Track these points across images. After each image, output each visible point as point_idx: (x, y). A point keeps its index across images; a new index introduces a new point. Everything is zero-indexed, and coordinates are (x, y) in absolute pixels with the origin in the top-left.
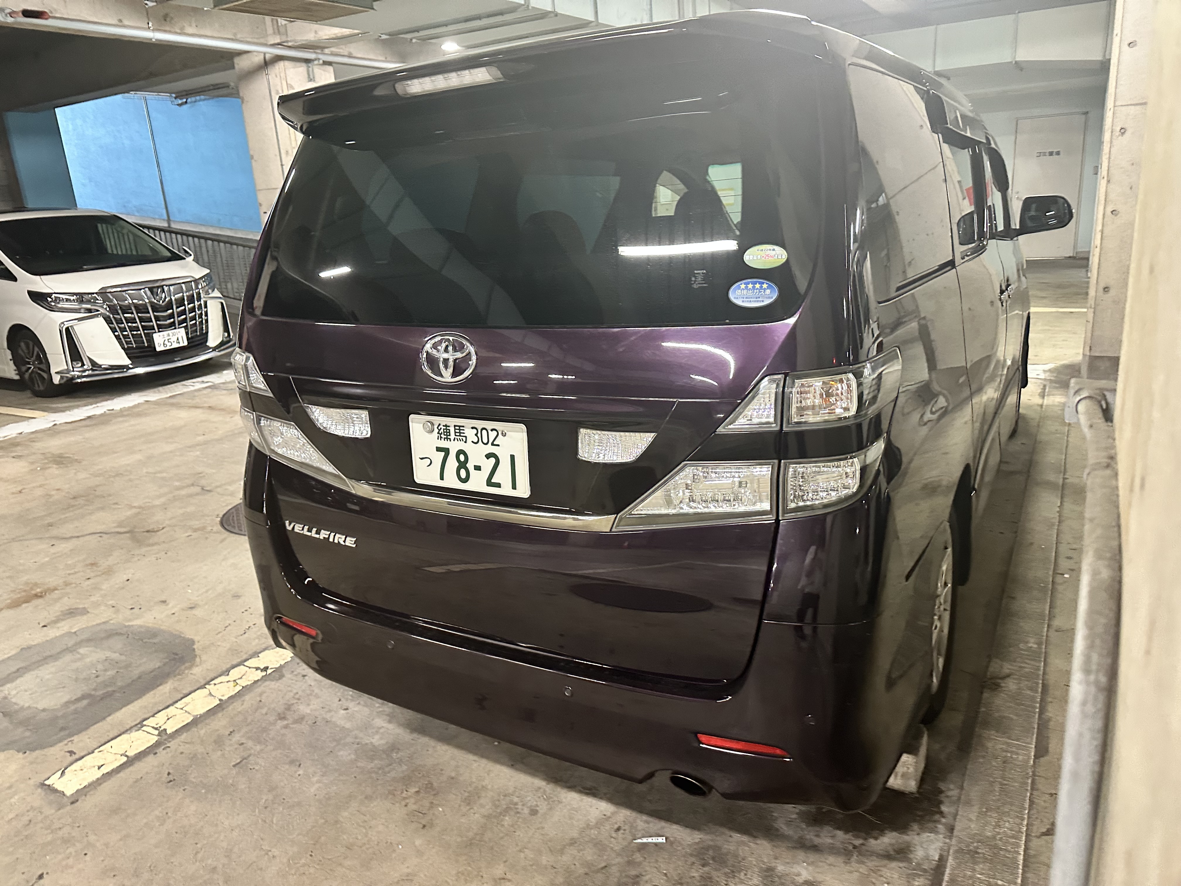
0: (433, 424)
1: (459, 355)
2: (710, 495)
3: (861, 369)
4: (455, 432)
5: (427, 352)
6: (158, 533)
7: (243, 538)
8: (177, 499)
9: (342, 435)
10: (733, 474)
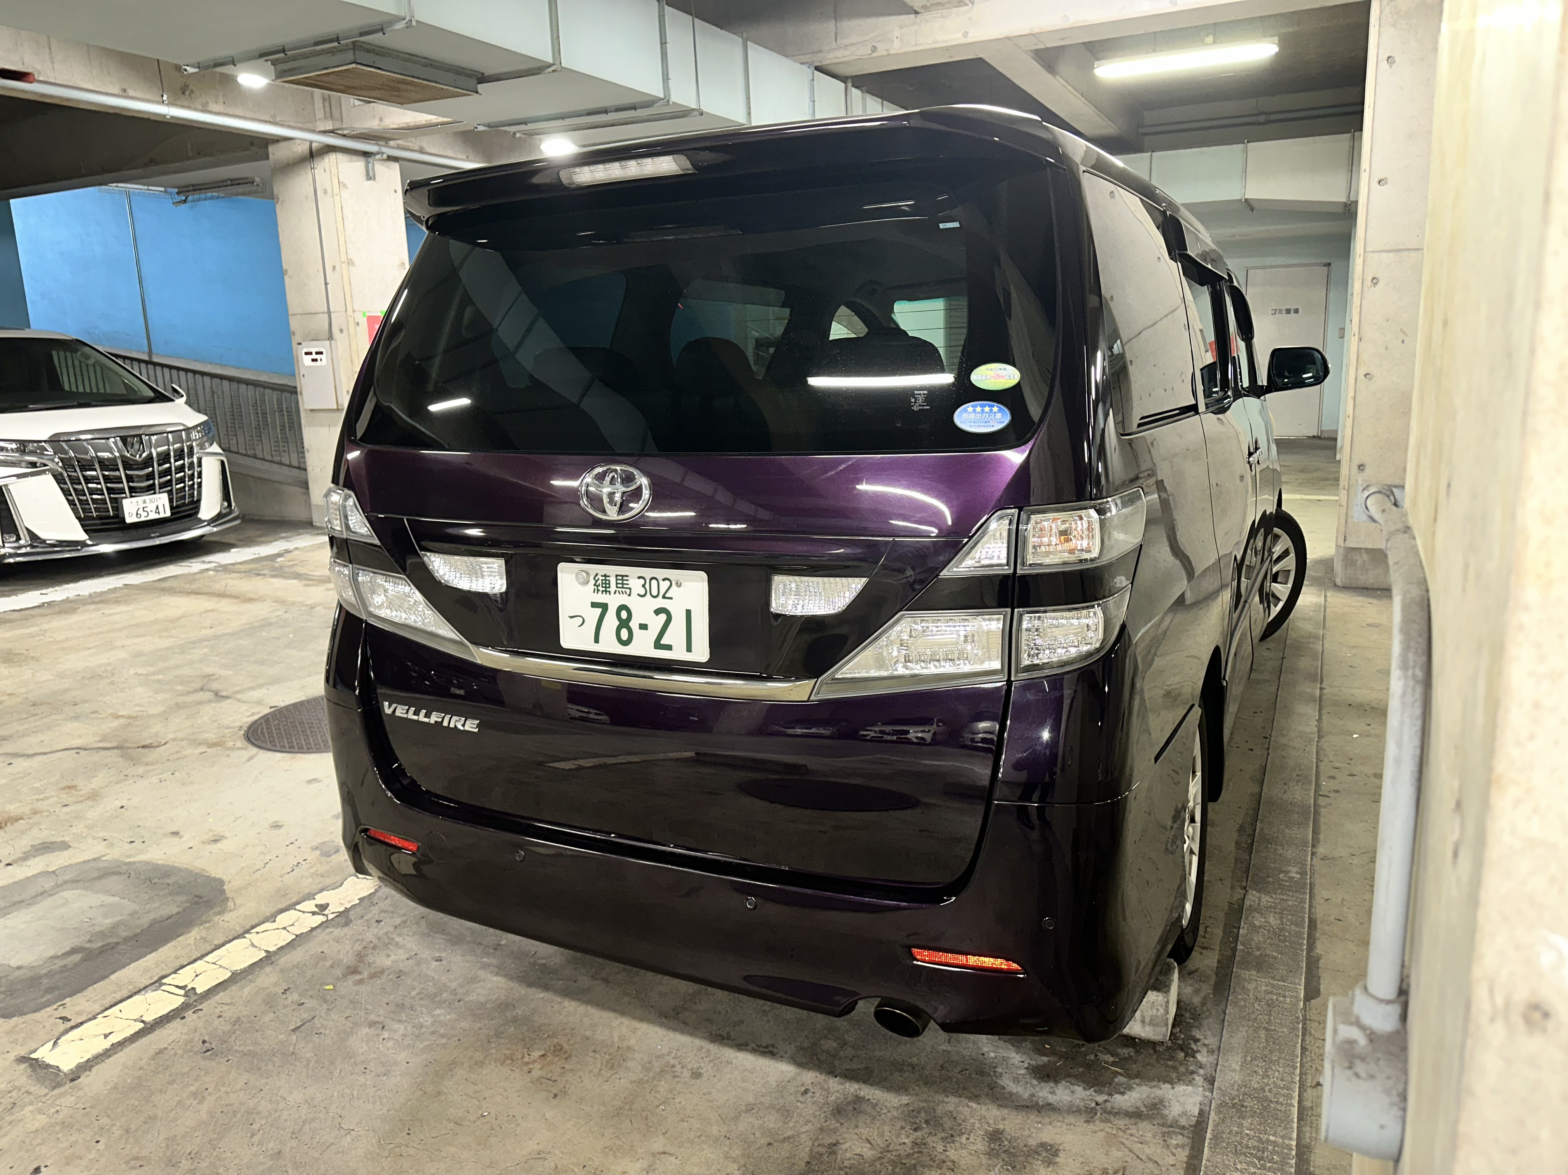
0: (588, 574)
1: (628, 488)
3: (1105, 506)
4: (617, 584)
5: (588, 486)
6: (159, 749)
7: (279, 755)
8: (181, 707)
9: (469, 589)
10: (958, 628)
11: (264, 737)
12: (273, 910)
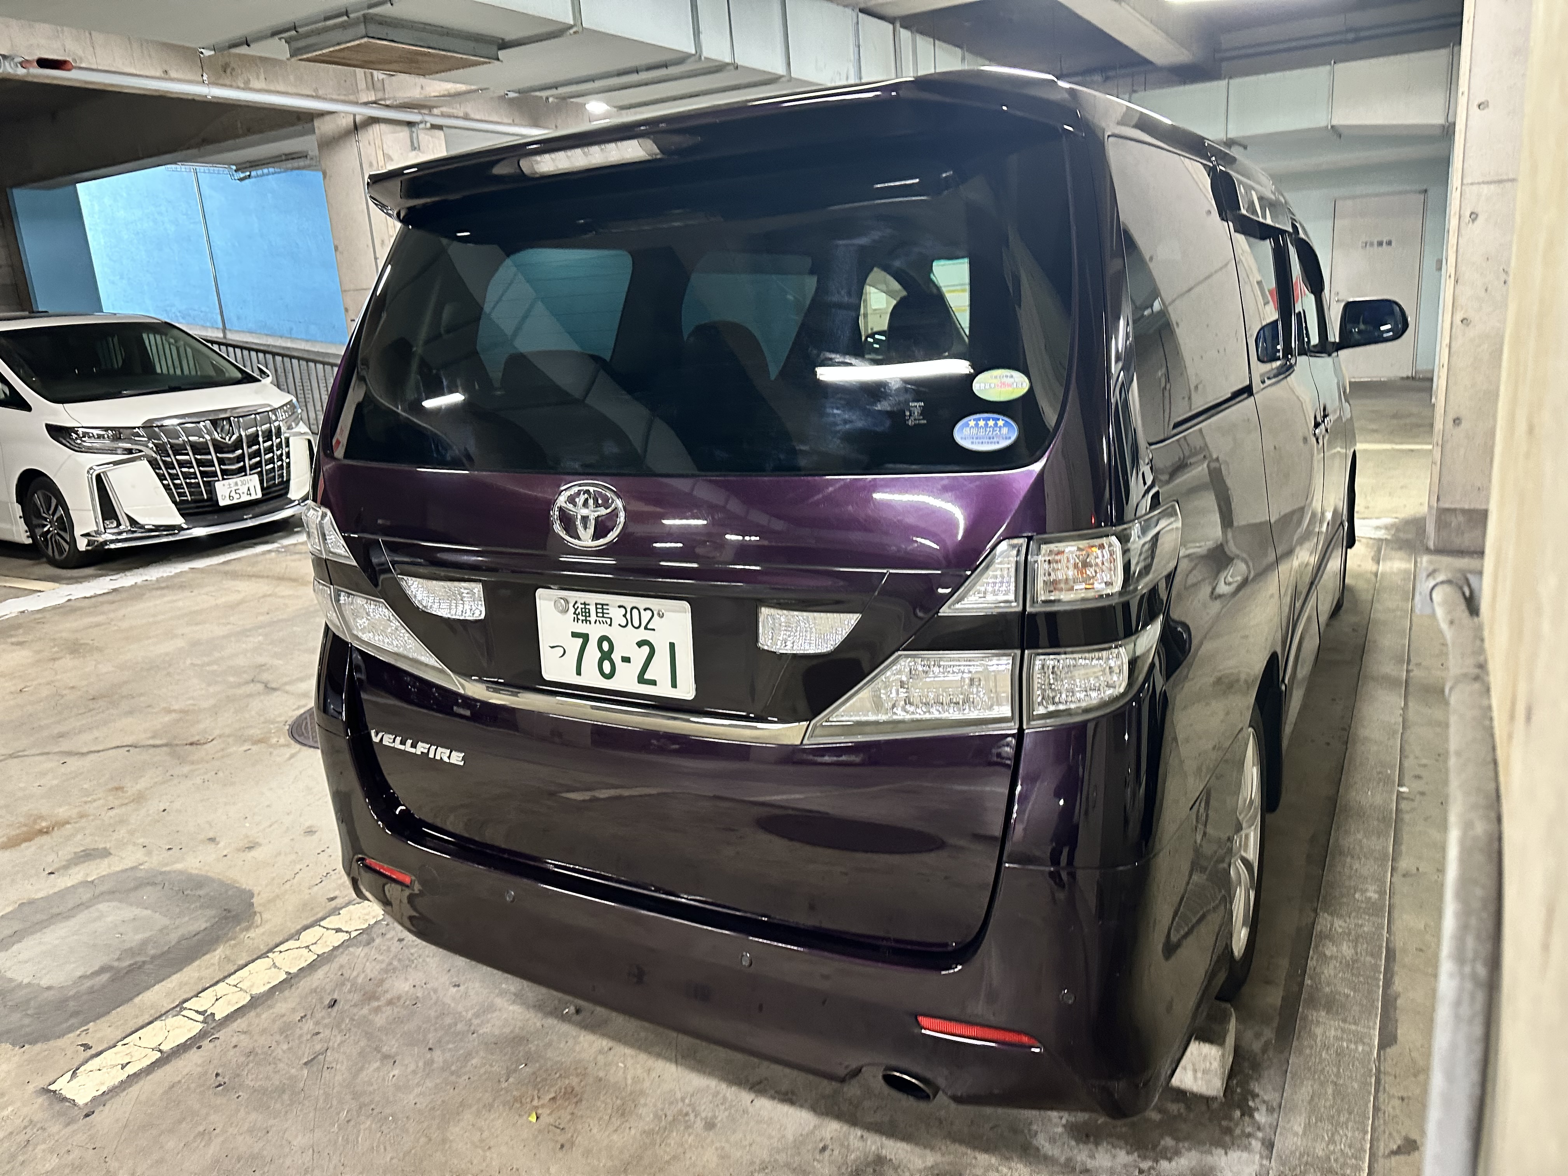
1: (602, 511)
2: (931, 695)
3: (1128, 531)
4: (597, 613)
5: (561, 509)
6: (205, 746)
8: (230, 699)
9: (449, 616)
10: (962, 668)
11: (308, 733)
12: (298, 926)
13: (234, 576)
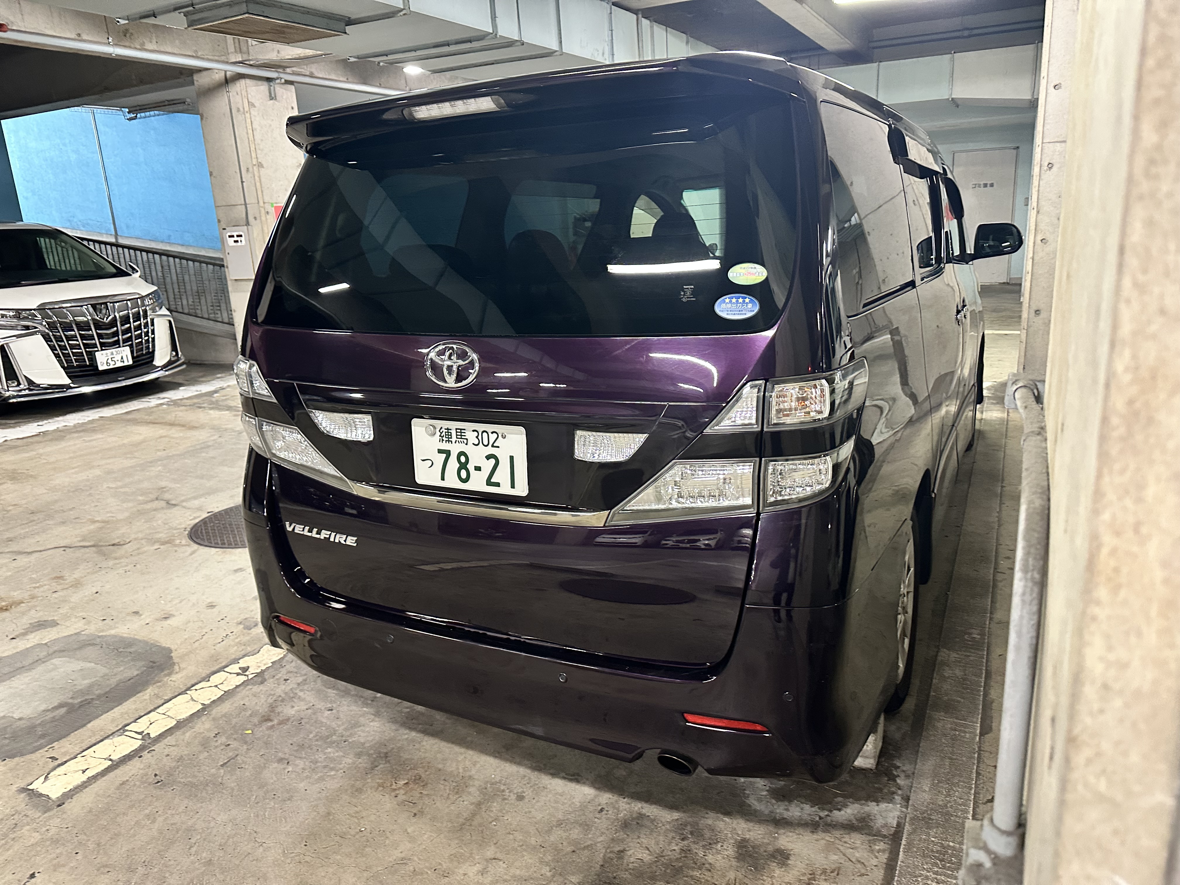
0: (435, 428)
1: (461, 362)
2: (697, 491)
3: (833, 376)
4: (457, 435)
5: (432, 361)
6: (124, 546)
7: (213, 550)
8: (141, 513)
9: (345, 438)
10: (718, 472)
11: (203, 536)
12: (208, 672)
13: (136, 422)
